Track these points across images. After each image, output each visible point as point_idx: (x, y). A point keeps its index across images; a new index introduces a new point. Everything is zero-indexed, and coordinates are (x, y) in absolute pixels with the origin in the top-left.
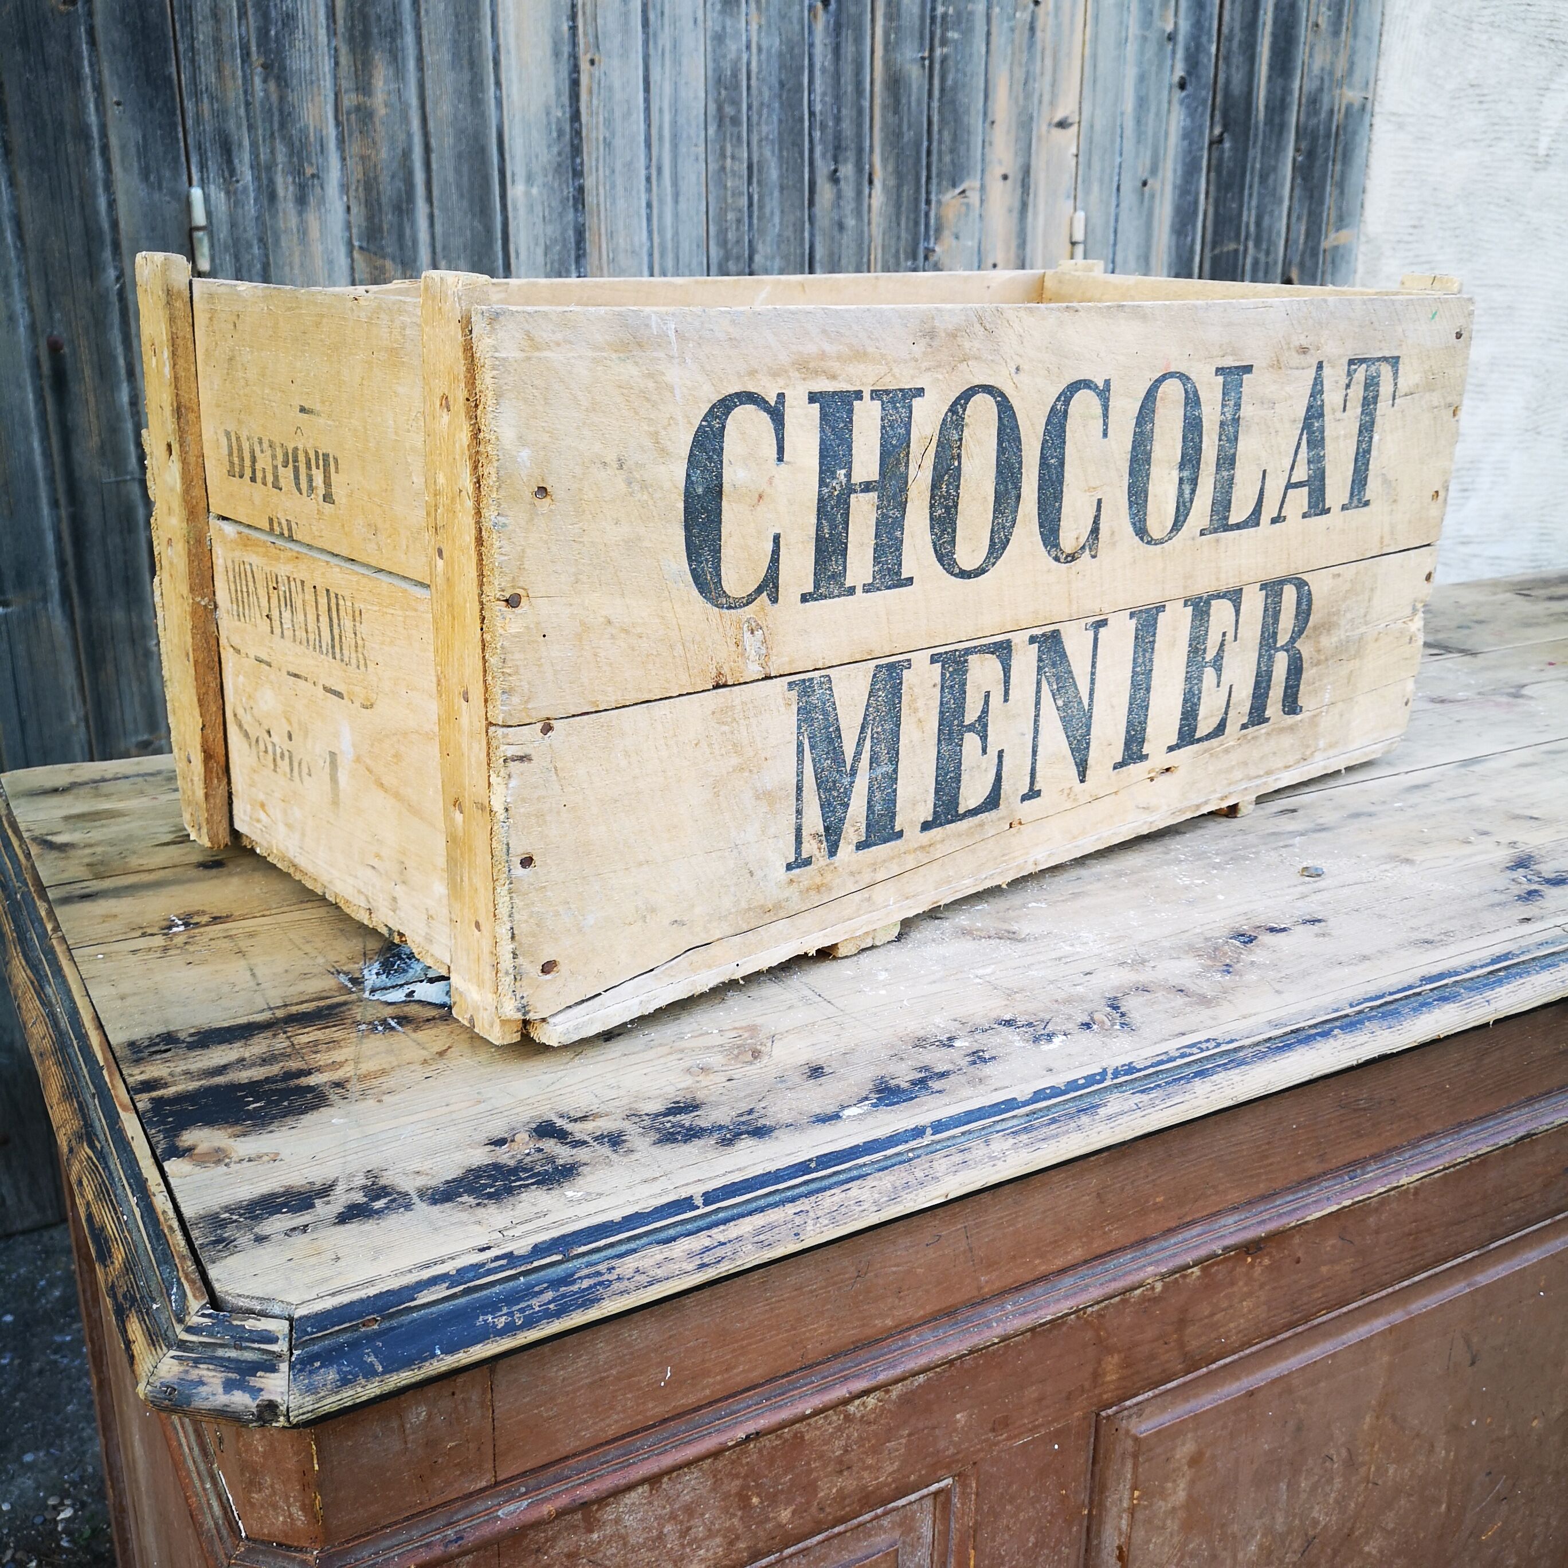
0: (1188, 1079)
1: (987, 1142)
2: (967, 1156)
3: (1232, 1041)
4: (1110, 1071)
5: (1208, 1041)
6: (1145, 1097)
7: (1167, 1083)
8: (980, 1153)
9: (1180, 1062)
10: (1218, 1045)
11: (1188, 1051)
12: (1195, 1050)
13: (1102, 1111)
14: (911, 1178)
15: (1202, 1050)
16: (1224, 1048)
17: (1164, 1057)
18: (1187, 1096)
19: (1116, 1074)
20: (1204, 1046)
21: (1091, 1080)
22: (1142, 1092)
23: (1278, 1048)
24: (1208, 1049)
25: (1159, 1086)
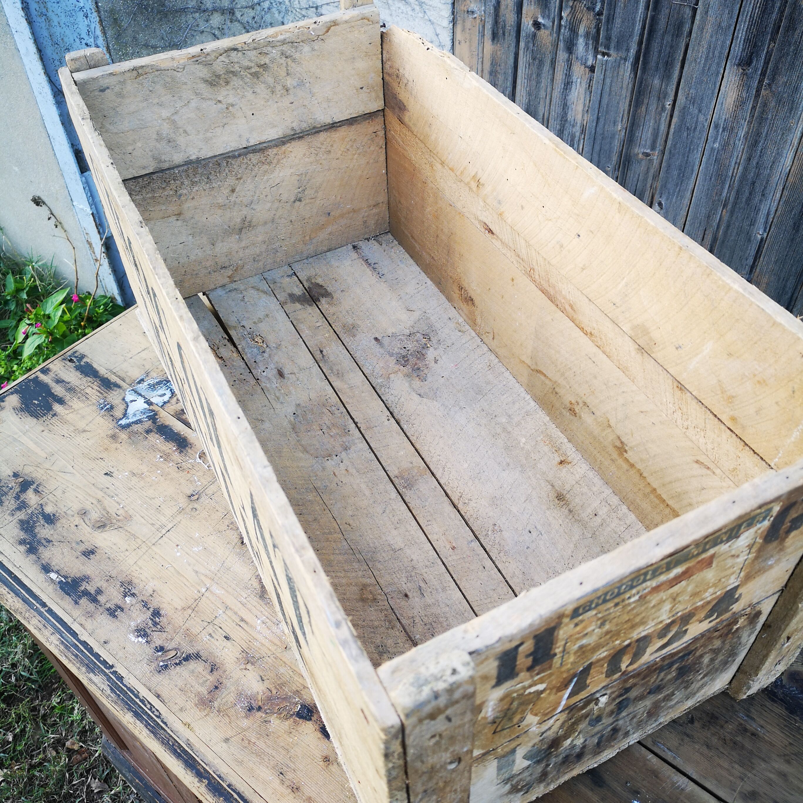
0: (130, 709)
1: (53, 633)
2: (43, 629)
3: (165, 723)
4: (114, 669)
5: (157, 710)
6: (109, 692)
7: (123, 699)
8: (47, 633)
9: (137, 701)
10: (158, 717)
11: (146, 702)
12: (149, 706)
13: (91, 675)
14: (24, 613)
15: (150, 709)
16: (159, 721)
17: (136, 692)
18: (121, 712)
19: (115, 673)
20: (153, 709)
21: (105, 663)
22: (111, 689)
23: (175, 750)
24: (153, 712)
25: (119, 696)
